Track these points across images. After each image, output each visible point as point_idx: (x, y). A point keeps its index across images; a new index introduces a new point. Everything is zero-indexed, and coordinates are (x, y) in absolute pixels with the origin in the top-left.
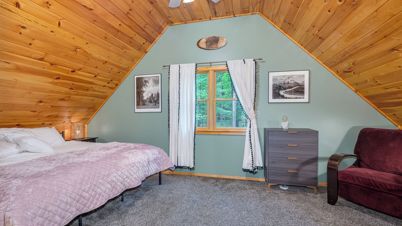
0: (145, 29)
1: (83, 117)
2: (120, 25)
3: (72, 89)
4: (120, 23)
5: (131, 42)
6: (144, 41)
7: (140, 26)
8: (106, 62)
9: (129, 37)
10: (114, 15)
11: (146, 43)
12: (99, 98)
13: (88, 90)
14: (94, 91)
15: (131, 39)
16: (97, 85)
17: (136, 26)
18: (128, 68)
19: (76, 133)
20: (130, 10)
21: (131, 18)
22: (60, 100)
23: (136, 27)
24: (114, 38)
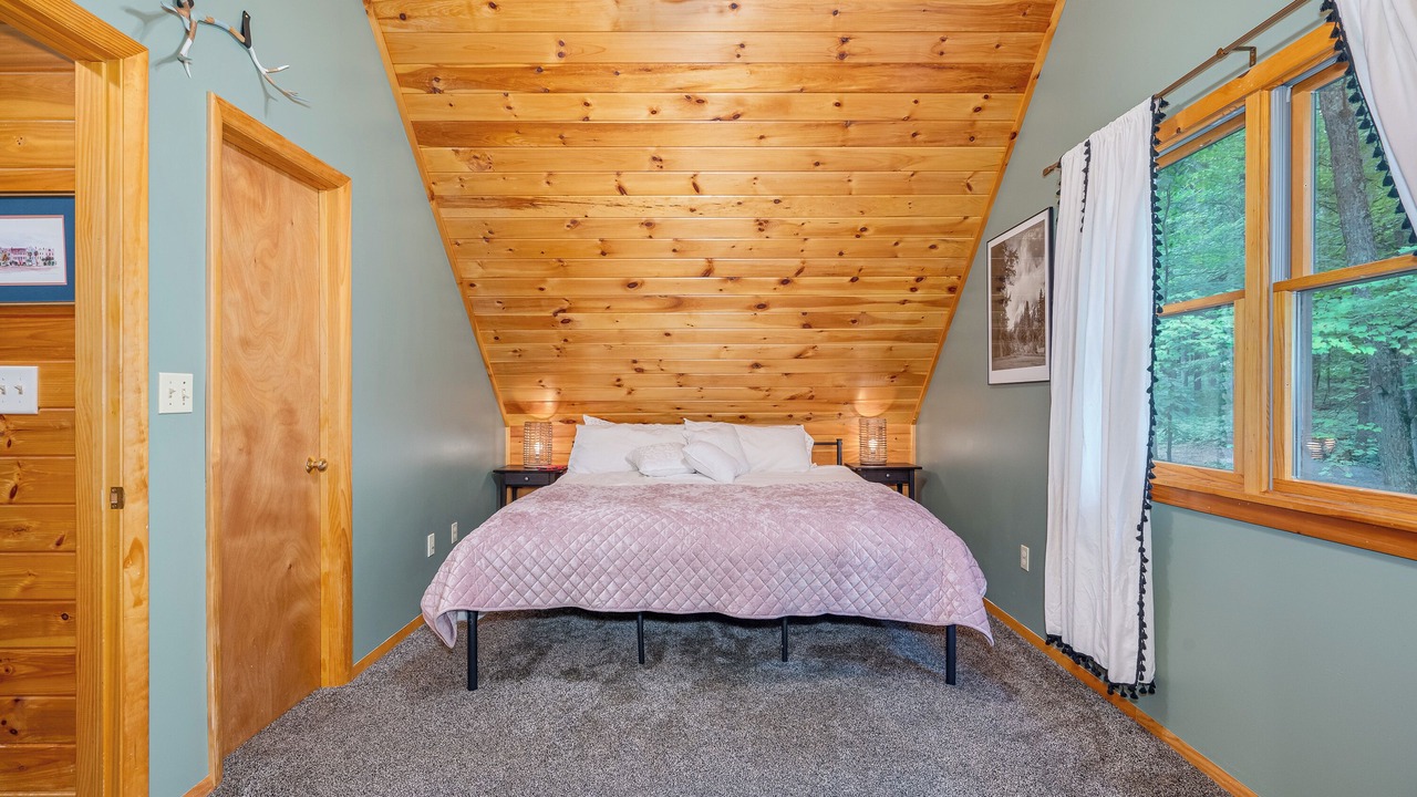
0: (945, 60)
1: (890, 401)
2: (838, 105)
3: (810, 327)
4: (834, 98)
5: (914, 135)
6: (977, 99)
7: (918, 65)
8: (864, 229)
9: (895, 121)
10: (802, 91)
11: (989, 103)
12: (906, 340)
13: (854, 322)
14: (874, 321)
15: (910, 124)
16: (874, 302)
17: (900, 72)
18: (961, 223)
19: (867, 447)
20: (844, 41)
21: (864, 60)
22: (796, 358)
23: (901, 77)
24: (844, 152)
